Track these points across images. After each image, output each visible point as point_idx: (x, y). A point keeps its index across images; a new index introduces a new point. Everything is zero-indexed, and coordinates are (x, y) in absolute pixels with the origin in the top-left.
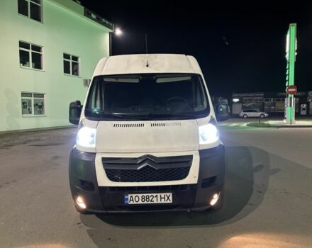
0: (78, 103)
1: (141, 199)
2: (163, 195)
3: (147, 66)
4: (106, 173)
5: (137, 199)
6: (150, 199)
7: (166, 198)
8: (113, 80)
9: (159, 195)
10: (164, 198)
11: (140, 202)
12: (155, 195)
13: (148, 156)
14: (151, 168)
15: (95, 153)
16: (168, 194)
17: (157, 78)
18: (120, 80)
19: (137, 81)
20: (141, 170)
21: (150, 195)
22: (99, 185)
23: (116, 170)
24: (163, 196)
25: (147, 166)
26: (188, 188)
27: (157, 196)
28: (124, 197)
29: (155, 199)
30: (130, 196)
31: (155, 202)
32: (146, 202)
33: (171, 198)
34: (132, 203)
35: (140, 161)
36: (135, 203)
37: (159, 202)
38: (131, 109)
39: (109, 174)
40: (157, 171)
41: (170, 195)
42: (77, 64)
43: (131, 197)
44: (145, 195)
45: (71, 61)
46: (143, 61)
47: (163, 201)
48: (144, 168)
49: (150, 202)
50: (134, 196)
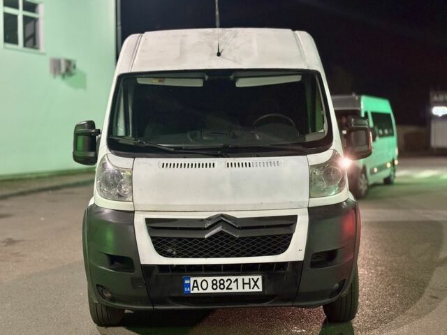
0: (91, 124)
1: (210, 284)
2: (246, 278)
3: (219, 54)
4: (154, 243)
5: (204, 285)
6: (226, 284)
7: (252, 283)
8: (155, 82)
9: (240, 278)
10: (249, 284)
11: (210, 290)
12: (233, 278)
13: (222, 215)
14: (228, 236)
15: (133, 212)
16: (255, 278)
17: (236, 78)
18: (168, 82)
19: (199, 83)
20: (210, 238)
21: (225, 278)
22: (142, 263)
23: (170, 239)
24: (246, 281)
25: (221, 233)
26: (288, 269)
27: (237, 280)
28: (183, 281)
29: (233, 286)
30: (192, 279)
31: (234, 290)
32: (218, 291)
33: (260, 283)
34: (195, 291)
35: (209, 225)
36: (201, 291)
37: (240, 290)
38: (188, 135)
39: (159, 245)
40: (238, 241)
41: (259, 278)
42: (35, 20)
43: (196, 281)
44: (218, 278)
45: (20, 13)
46: (210, 45)
47: (247, 289)
48: (215, 235)
49: (225, 291)
50: (199, 279)
